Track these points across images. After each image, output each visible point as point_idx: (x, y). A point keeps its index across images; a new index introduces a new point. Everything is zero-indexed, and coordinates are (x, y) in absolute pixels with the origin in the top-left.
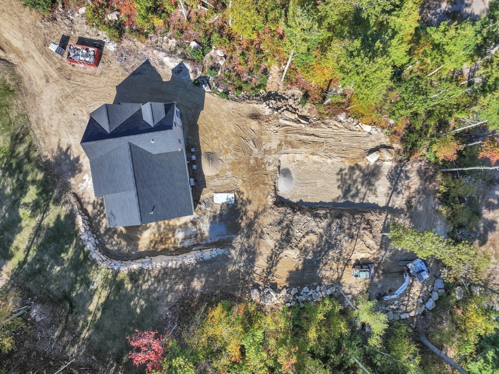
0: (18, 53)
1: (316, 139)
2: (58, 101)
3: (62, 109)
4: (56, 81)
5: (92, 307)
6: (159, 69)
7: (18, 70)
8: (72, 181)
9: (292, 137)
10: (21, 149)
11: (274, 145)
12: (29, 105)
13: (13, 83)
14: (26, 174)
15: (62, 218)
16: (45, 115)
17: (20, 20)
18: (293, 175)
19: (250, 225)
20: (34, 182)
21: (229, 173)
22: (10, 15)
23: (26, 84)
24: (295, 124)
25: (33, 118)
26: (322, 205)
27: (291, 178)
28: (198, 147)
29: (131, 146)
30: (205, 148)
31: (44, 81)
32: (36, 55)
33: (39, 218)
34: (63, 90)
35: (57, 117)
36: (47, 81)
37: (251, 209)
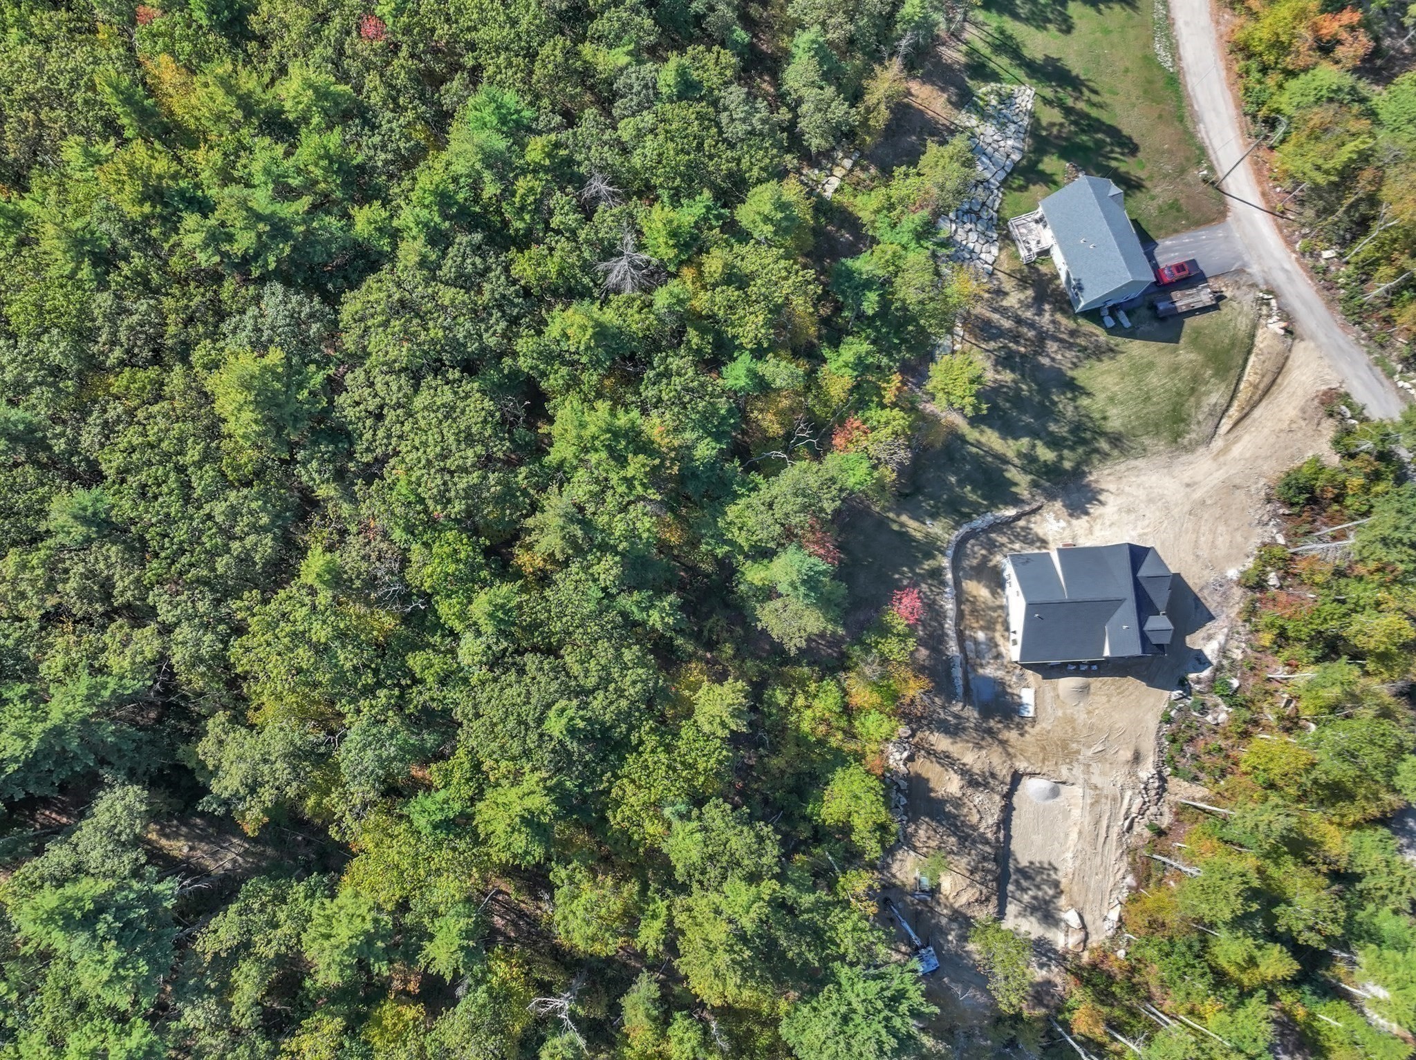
0: (1225, 450)
1: (1101, 840)
2: (1162, 497)
3: (1151, 501)
4: (1187, 496)
5: (904, 518)
6: (1201, 633)
7: (1201, 450)
8: (1058, 504)
9: (1106, 807)
10: (1104, 445)
11: (1096, 779)
12: (1158, 460)
13: (1186, 442)
14: (1072, 449)
15: (1014, 489)
16: (1143, 478)
17: (1266, 458)
18: (1050, 802)
19: (990, 732)
20: (1061, 458)
21: (1060, 713)
22: (1273, 445)
23: (1185, 458)
24: (1123, 811)
25: (1140, 463)
26: (1008, 837)
27: (1048, 798)
28: (1098, 674)
29: (1120, 601)
30: (1095, 682)
31: (1187, 480)
32: (1220, 475)
33: (1016, 461)
34: (1176, 505)
35: (1142, 494)
36: (1188, 485)
37: (1012, 735)
